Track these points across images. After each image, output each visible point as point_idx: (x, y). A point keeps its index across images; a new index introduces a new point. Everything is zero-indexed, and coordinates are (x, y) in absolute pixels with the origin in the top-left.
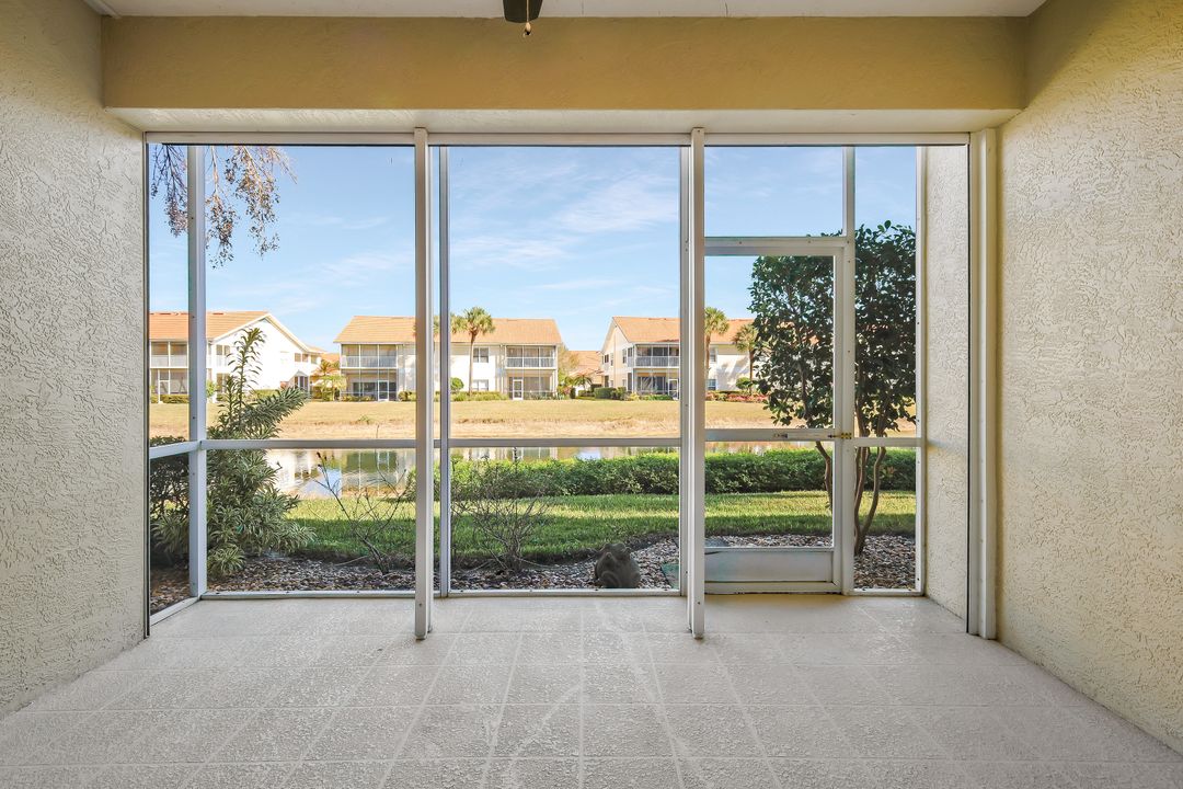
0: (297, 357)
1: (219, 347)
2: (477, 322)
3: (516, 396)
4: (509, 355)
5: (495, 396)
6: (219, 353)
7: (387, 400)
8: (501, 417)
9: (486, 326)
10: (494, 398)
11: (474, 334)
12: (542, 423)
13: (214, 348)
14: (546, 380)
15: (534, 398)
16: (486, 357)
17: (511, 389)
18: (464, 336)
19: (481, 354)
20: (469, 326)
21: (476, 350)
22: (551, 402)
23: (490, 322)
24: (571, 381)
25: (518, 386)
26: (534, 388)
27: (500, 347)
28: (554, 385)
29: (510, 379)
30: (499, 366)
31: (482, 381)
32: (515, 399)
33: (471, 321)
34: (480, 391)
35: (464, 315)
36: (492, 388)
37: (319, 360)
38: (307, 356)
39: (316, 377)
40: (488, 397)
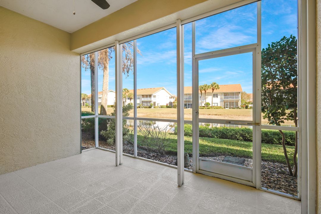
0: (170, 98)
1: (154, 96)
2: (214, 86)
3: (227, 107)
4: (224, 95)
5: (220, 108)
6: (154, 97)
7: (190, 108)
8: (220, 114)
9: (217, 87)
10: (219, 108)
11: (213, 90)
12: (234, 116)
13: (153, 96)
14: (237, 103)
15: (232, 108)
16: (217, 96)
17: (225, 106)
18: (211, 91)
19: (216, 95)
20: (212, 88)
21: (214, 95)
22: (238, 110)
23: (218, 86)
24: (247, 103)
25: (227, 105)
26: (233, 105)
27: (222, 93)
28: (240, 104)
29: (225, 103)
30: (221, 99)
31: (216, 103)
32: (226, 108)
33: (212, 86)
34: (215, 106)
35: (210, 85)
36: (219, 105)
37: (175, 98)
38: (172, 97)
39: (174, 102)
40: (217, 108)
